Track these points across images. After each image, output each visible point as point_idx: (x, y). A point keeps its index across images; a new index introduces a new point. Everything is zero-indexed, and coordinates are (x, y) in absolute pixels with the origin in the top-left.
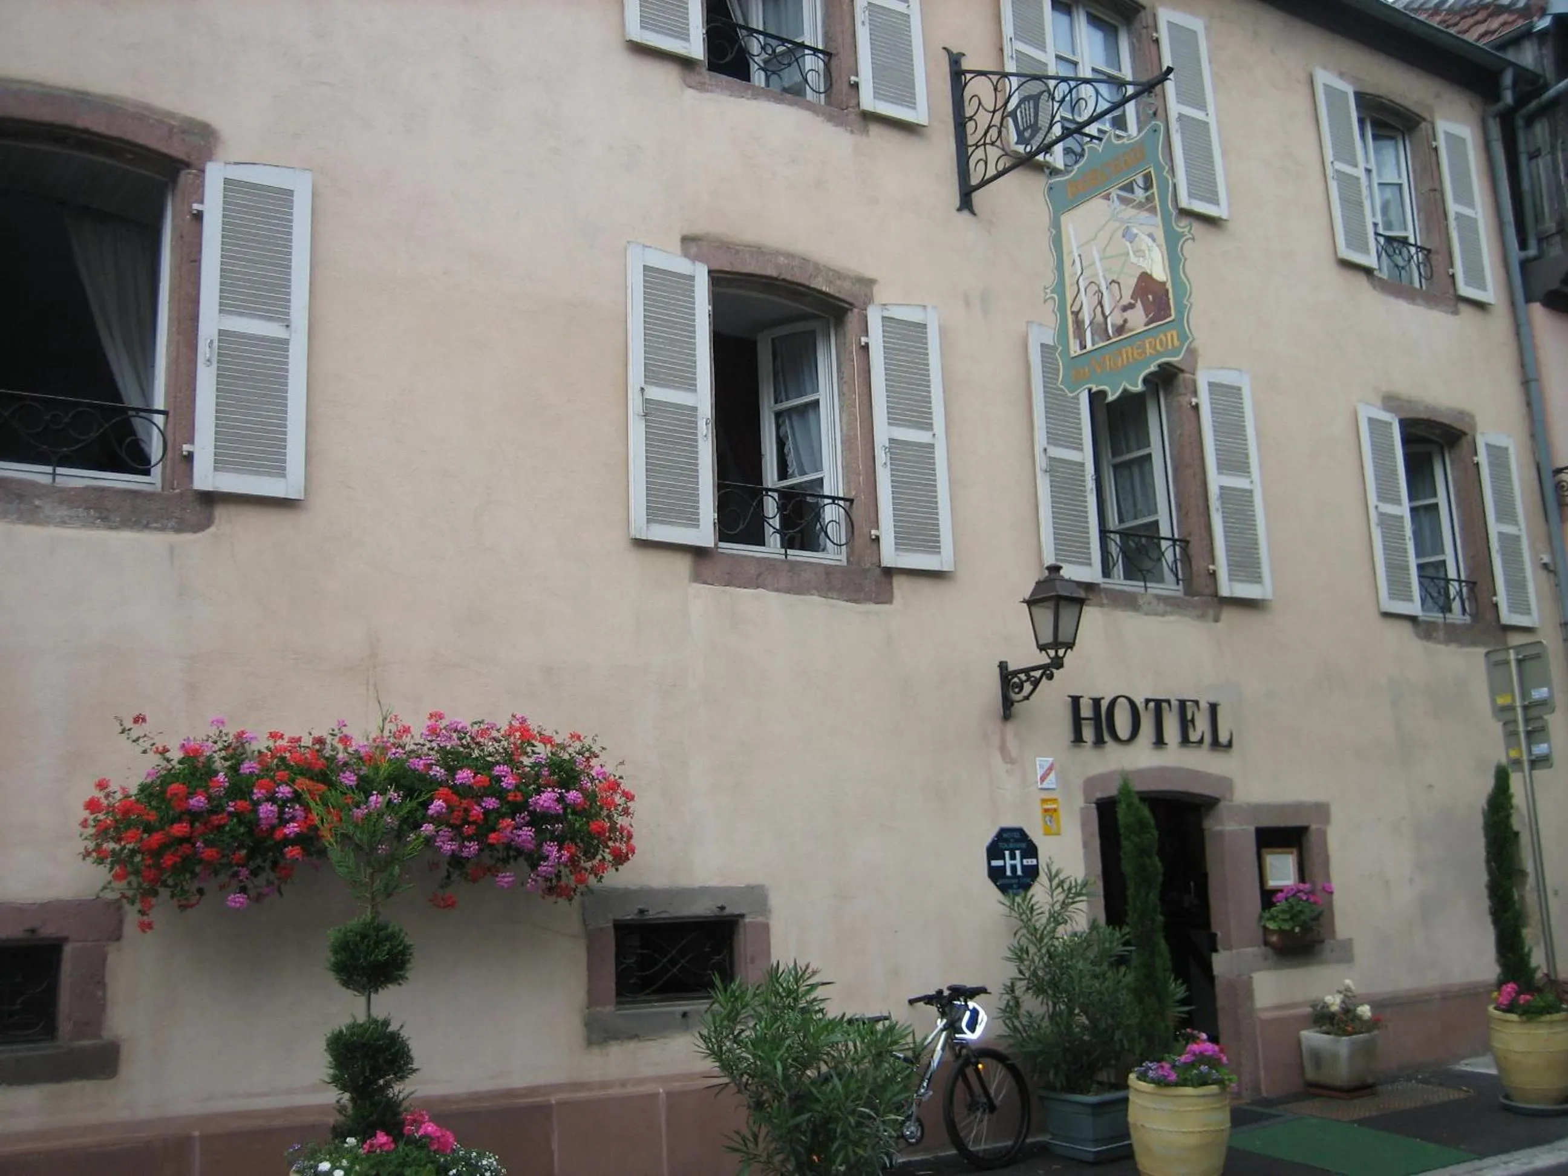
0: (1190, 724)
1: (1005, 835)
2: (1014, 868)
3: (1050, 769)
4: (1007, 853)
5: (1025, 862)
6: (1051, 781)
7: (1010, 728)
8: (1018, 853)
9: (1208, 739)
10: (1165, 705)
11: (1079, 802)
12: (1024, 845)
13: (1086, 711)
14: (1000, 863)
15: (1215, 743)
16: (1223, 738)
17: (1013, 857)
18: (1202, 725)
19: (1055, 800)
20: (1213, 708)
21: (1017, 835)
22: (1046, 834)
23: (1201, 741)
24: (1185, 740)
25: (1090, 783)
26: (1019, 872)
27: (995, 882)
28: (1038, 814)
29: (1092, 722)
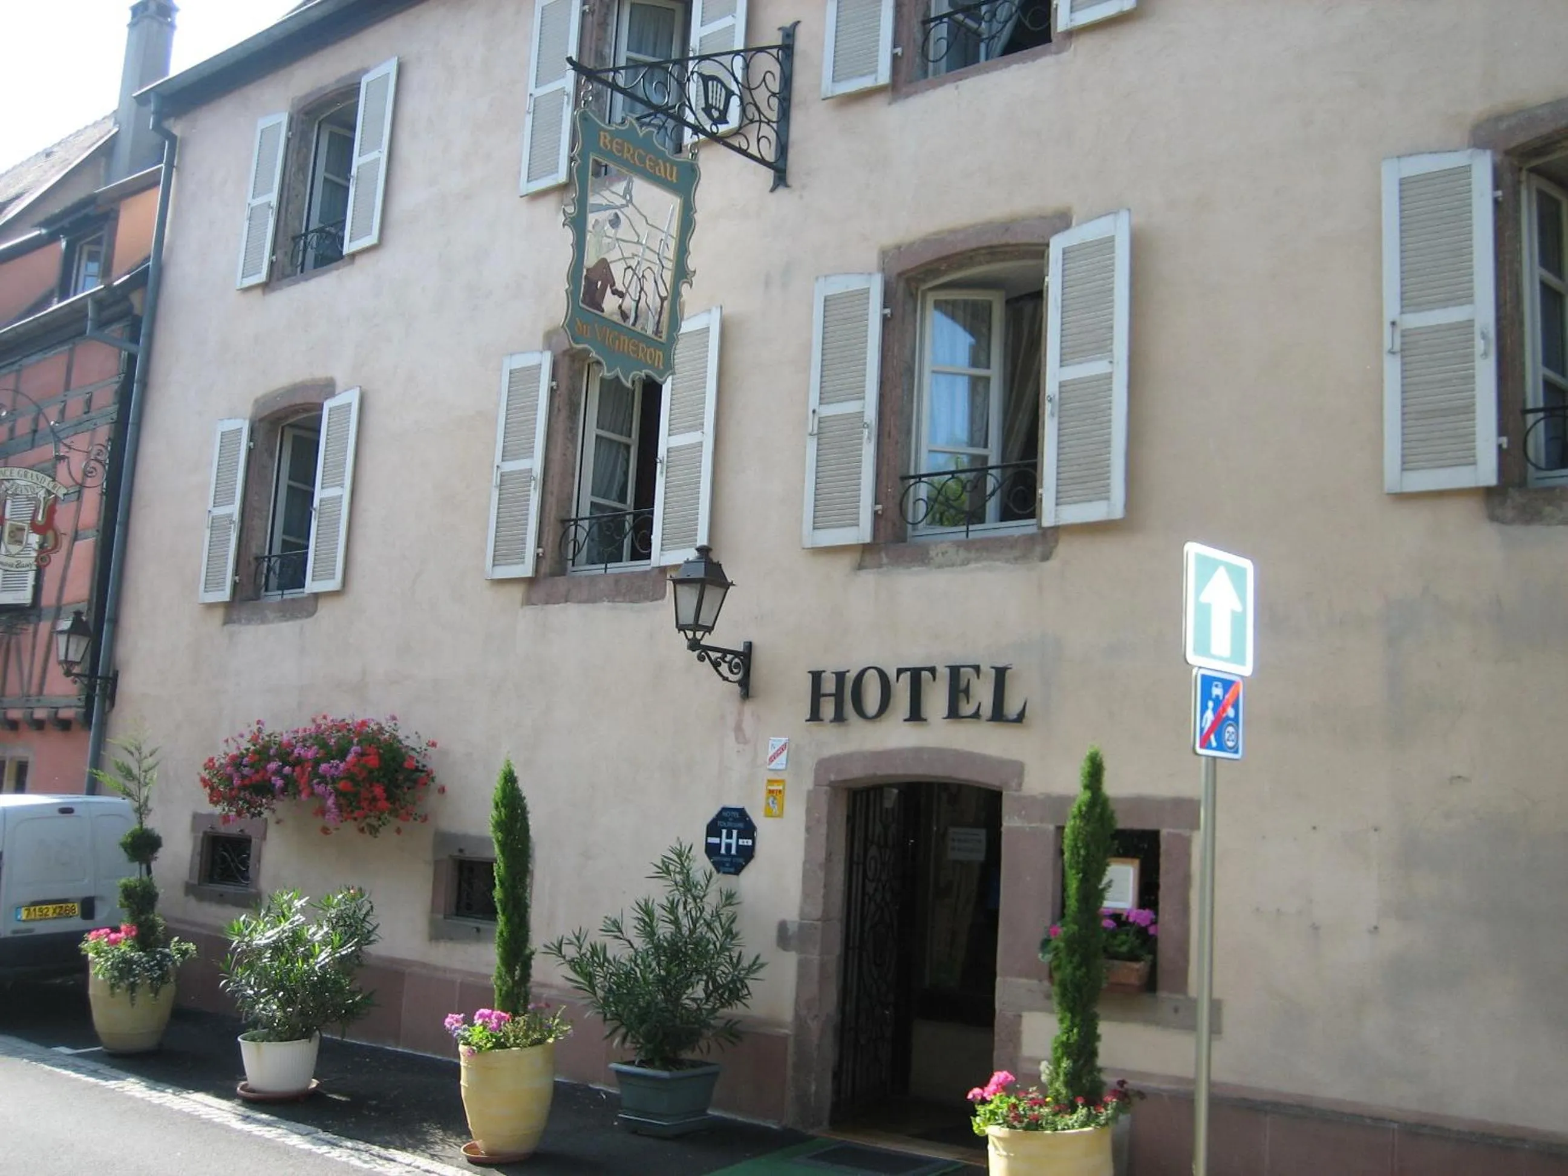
0: (962, 696)
1: (725, 814)
2: (729, 847)
3: (782, 749)
4: (724, 832)
5: (741, 842)
6: (781, 761)
7: (749, 707)
8: (735, 832)
9: (987, 710)
10: (925, 675)
11: (808, 783)
12: (741, 825)
13: (829, 685)
14: (716, 840)
15: (998, 715)
16: (1012, 708)
17: (729, 836)
18: (983, 693)
19: (782, 781)
20: (1001, 674)
21: (736, 815)
22: (766, 816)
23: (976, 715)
24: (953, 713)
25: (823, 765)
26: (733, 852)
27: (710, 857)
28: (761, 796)
29: (832, 698)
